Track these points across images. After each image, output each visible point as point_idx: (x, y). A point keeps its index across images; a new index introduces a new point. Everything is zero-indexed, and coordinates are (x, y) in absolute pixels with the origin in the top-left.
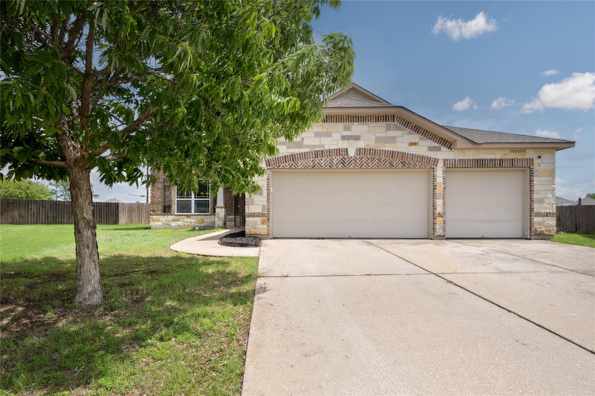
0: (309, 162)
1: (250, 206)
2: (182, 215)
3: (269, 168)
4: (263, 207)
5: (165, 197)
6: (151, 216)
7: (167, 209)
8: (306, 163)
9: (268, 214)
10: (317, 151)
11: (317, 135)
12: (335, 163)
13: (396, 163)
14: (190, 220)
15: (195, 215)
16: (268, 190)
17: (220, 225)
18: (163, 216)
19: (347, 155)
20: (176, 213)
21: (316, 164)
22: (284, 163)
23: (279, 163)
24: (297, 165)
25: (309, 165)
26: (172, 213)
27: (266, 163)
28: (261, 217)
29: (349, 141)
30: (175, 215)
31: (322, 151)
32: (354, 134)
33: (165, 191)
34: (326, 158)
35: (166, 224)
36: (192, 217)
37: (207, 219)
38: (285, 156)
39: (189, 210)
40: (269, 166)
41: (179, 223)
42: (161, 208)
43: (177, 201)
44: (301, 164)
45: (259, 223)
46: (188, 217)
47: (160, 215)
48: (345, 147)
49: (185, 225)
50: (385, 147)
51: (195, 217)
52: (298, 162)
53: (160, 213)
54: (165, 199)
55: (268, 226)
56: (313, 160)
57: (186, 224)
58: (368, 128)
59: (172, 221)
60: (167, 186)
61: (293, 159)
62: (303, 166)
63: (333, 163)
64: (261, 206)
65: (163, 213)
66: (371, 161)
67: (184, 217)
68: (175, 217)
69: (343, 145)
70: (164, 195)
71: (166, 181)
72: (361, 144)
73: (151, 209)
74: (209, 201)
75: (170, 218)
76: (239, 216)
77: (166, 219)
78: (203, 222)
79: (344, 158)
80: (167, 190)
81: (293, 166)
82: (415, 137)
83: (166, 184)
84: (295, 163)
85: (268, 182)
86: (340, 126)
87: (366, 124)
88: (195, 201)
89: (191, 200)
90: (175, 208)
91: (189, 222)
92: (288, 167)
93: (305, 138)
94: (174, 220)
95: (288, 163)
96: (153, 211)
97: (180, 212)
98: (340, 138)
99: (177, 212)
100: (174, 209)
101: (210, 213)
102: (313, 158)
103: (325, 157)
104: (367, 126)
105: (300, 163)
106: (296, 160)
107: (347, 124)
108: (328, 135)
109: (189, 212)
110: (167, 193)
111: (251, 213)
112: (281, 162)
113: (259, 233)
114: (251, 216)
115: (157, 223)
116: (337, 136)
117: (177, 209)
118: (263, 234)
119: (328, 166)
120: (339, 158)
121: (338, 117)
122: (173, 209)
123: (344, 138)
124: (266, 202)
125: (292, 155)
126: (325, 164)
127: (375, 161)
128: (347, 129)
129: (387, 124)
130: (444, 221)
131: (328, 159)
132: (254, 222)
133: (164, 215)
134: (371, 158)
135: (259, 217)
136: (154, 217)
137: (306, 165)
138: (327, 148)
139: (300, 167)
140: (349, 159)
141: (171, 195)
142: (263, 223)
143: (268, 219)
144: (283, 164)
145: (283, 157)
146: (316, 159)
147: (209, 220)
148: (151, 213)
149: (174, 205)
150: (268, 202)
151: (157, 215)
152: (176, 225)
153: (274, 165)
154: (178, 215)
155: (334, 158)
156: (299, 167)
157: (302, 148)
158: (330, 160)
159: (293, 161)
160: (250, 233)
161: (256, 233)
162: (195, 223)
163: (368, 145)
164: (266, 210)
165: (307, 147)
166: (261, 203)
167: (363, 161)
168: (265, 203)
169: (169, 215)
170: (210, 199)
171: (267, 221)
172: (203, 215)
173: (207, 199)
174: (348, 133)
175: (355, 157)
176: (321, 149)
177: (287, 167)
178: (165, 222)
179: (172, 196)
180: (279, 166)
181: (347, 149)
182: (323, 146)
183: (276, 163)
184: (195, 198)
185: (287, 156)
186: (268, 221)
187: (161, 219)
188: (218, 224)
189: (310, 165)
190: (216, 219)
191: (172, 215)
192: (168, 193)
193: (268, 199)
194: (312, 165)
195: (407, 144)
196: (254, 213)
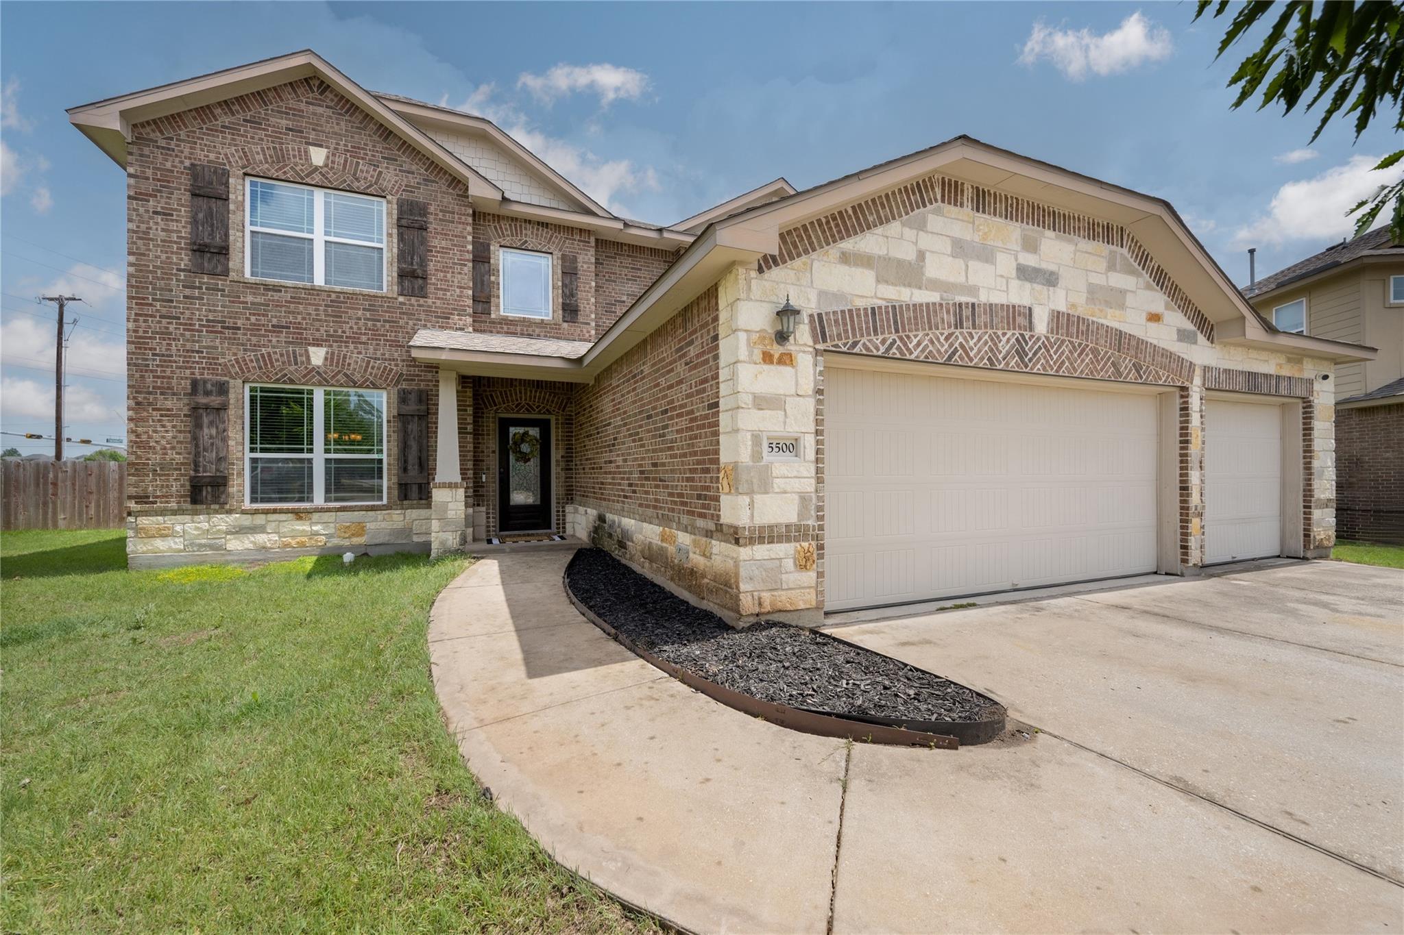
0: (938, 339)
1: (757, 497)
2: (275, 511)
3: (820, 347)
4: (804, 499)
5: (197, 446)
6: (132, 519)
7: (206, 492)
8: (932, 342)
9: (821, 528)
10: (960, 305)
11: (960, 249)
12: (1004, 352)
13: (1126, 367)
14: (307, 528)
15: (329, 510)
16: (818, 433)
17: (450, 543)
18: (187, 518)
19: (1031, 330)
20: (247, 505)
21: (956, 350)
22: (869, 334)
23: (854, 335)
24: (905, 345)
25: (939, 351)
26: (233, 503)
27: (813, 330)
28: (797, 540)
29: (1035, 285)
30: (244, 512)
31: (973, 305)
32: (1044, 266)
33: (198, 425)
34: (983, 331)
35: (201, 546)
36: (316, 516)
37: (376, 520)
38: (873, 309)
39: (305, 493)
40: (824, 340)
41: (261, 538)
42: (178, 485)
43: (254, 461)
44: (919, 344)
45: (789, 564)
46: (300, 518)
47: (174, 513)
48: (1026, 302)
49: (288, 545)
50: (1106, 318)
51: (327, 516)
52: (908, 337)
53: (173, 505)
54: (197, 455)
55: (820, 575)
56: (950, 335)
57: (293, 543)
58: (1075, 252)
59: (228, 533)
60: (207, 408)
61: (896, 322)
62: (923, 351)
63: (997, 349)
64: (796, 497)
65: (189, 506)
66: (1080, 355)
67: (283, 517)
68: (246, 520)
69: (1019, 294)
70: (195, 438)
71: (200, 388)
72: (1059, 301)
73: (132, 491)
74: (380, 461)
75: (222, 521)
76: (484, 509)
77: (205, 526)
78: (360, 530)
79: (1022, 335)
80: (206, 420)
81: (894, 350)
82: (1157, 301)
83: (203, 400)
84: (901, 339)
85: (819, 402)
86: (1014, 231)
87: (1069, 241)
88: (328, 461)
89: (310, 461)
90: (241, 485)
91: (303, 533)
92: (882, 349)
93: (928, 255)
94: (240, 531)
95: (880, 337)
96: (142, 499)
97: (263, 500)
98: (1014, 273)
99: (253, 500)
100: (242, 492)
101: (385, 501)
102: (950, 327)
103: (980, 328)
104: (1071, 248)
105: (915, 341)
106: (904, 331)
107: (1032, 230)
108: (986, 255)
109: (301, 500)
110: (207, 432)
111: (762, 528)
112: (861, 329)
113: (789, 607)
114: (761, 540)
115: (160, 544)
116: (1006, 265)
117: (253, 491)
118: (802, 606)
119: (985, 361)
120: (1013, 334)
121: (1010, 202)
122: (233, 490)
123: (1025, 273)
124: (813, 481)
125: (894, 307)
126: (979, 351)
127: (1087, 355)
128: (1031, 246)
129: (1111, 252)
130: (1203, 527)
131: (986, 337)
132: (770, 565)
133: (196, 513)
134: (1080, 345)
135: (788, 540)
136: (144, 521)
137: (931, 348)
138: (984, 298)
139: (915, 354)
140: (1035, 343)
141: (225, 440)
142: (803, 563)
143: (821, 547)
144: (864, 340)
145: (866, 309)
146: (957, 332)
147: (384, 525)
148: (132, 505)
149: (241, 474)
150: (820, 480)
151: (162, 513)
152: (251, 546)
153: (839, 336)
154: (256, 512)
155: (1000, 333)
156: (911, 353)
157: (920, 288)
158: (992, 340)
159: (897, 331)
160: (757, 610)
161: (780, 606)
162: (329, 536)
163: (1074, 306)
164: (813, 513)
165: (934, 285)
166: (797, 485)
167: (1063, 353)
168: (809, 485)
169: (216, 512)
170: (384, 457)
171: (815, 556)
172: (361, 509)
173: (375, 456)
174: (1029, 260)
175: (1047, 338)
176: (971, 300)
177: (878, 350)
178: (197, 537)
179: (231, 443)
180: (855, 344)
181: (1030, 309)
182: (973, 290)
183: (846, 331)
184: (327, 451)
185: (880, 308)
186: (821, 557)
187: (178, 528)
188: (443, 543)
189: (943, 350)
190: (435, 525)
191: (229, 512)
192: (214, 431)
193: (818, 471)
194: (946, 351)
195: (1144, 316)
196: (771, 527)
